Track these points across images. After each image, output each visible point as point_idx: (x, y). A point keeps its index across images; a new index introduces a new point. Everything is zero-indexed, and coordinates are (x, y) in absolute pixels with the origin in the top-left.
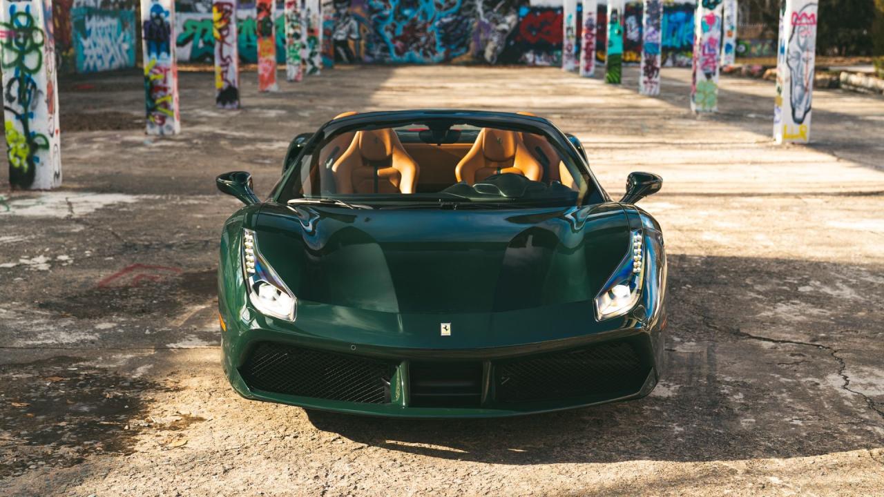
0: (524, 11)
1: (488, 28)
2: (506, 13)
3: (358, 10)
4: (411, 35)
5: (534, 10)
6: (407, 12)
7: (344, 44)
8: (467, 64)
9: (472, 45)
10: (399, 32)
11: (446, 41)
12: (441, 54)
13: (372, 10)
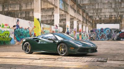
0: (120, 33)
1: (115, 35)
2: (117, 33)
3: (94, 33)
4: (102, 36)
5: (122, 32)
6: (102, 33)
7: (92, 38)
8: (111, 40)
9: (112, 38)
10: (101, 36)
11: (108, 37)
12: (107, 39)
13: (96, 33)
